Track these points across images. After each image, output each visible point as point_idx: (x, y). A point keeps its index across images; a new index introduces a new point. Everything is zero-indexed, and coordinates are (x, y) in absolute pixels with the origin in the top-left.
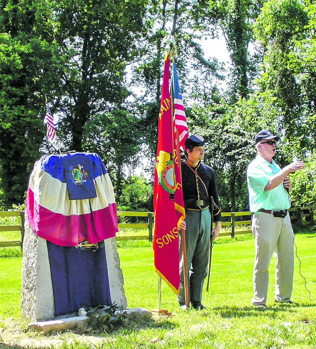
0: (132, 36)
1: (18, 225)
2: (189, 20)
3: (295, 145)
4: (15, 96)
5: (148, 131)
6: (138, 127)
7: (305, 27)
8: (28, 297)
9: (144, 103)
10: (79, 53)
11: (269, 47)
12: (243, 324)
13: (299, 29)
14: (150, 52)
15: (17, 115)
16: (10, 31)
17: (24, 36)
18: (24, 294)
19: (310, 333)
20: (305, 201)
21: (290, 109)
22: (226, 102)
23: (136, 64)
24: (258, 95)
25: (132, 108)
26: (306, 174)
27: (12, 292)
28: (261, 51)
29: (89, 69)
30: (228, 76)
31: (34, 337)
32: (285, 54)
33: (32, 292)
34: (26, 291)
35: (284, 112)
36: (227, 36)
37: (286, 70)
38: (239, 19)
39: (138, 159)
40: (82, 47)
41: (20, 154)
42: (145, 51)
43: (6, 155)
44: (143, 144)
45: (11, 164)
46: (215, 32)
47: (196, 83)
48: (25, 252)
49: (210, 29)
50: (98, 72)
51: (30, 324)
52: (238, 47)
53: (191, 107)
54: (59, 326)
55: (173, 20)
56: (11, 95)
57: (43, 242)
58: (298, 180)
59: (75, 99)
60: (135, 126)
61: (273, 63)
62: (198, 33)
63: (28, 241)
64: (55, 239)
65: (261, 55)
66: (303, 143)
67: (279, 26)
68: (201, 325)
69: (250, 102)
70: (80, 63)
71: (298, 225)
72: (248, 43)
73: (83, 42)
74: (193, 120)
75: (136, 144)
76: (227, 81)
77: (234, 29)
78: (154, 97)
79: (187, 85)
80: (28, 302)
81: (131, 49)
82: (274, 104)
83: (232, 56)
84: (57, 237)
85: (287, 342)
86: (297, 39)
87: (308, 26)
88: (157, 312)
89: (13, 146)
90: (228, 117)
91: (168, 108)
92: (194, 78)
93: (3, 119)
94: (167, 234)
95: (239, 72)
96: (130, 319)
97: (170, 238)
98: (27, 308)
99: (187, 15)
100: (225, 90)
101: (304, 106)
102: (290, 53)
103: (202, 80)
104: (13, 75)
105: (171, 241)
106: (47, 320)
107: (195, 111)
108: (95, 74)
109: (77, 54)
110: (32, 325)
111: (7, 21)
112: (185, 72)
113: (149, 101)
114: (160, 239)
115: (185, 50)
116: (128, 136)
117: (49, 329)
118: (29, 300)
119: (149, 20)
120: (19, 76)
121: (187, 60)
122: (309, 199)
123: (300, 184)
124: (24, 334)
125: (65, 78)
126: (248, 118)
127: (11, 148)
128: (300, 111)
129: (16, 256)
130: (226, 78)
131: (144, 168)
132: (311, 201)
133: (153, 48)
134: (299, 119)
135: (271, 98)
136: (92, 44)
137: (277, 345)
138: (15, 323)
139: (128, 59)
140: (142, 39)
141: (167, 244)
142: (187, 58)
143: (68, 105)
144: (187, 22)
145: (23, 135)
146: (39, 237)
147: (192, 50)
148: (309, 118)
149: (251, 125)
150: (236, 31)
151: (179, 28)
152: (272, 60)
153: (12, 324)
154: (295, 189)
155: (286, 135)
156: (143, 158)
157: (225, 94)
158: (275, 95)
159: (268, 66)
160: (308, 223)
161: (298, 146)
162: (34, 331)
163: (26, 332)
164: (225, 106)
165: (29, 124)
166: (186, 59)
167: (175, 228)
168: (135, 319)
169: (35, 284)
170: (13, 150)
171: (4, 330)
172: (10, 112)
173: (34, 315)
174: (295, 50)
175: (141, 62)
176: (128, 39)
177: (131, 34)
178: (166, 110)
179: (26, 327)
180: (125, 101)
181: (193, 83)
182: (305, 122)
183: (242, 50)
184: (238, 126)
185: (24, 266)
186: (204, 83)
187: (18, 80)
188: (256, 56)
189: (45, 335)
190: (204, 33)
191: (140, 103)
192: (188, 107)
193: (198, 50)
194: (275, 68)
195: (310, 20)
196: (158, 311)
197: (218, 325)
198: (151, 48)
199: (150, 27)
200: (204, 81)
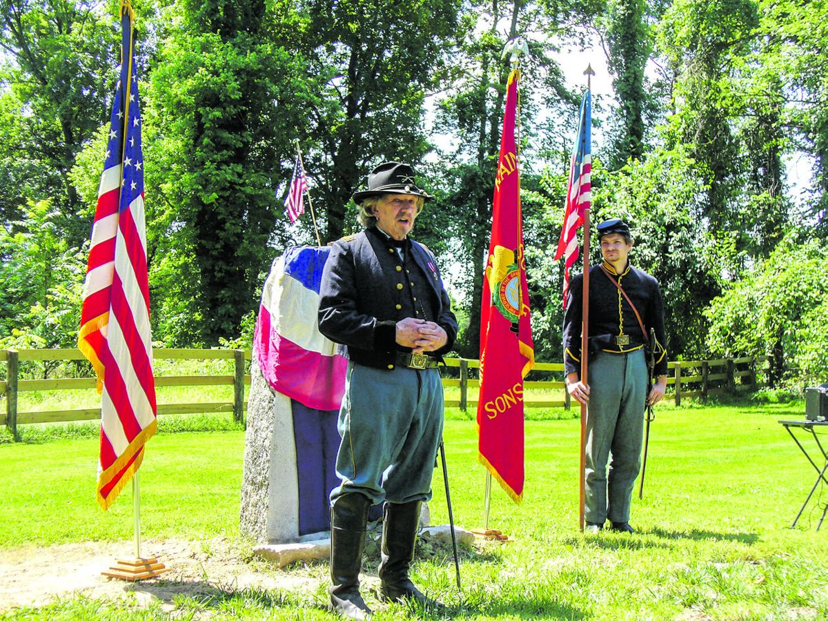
0: (437, 44)
1: (229, 374)
2: (540, 17)
3: (725, 246)
4: (227, 147)
5: (462, 215)
6: (443, 208)
7: (753, 32)
8: (254, 499)
9: (456, 166)
10: (342, 73)
11: (683, 68)
12: (640, 561)
13: (742, 34)
14: (468, 73)
15: (229, 179)
16: (219, 30)
17: (244, 40)
18: (247, 493)
19: (764, 582)
20: (742, 347)
21: (719, 182)
22: (603, 165)
23: (443, 96)
24: (662, 155)
25: (434, 174)
26: (746, 298)
27: (218, 492)
28: (669, 76)
29: (359, 103)
30: (608, 119)
31: (264, 572)
32: (713, 81)
33: (262, 492)
34: (250, 488)
35: (709, 187)
36: (607, 48)
37: (714, 111)
38: (630, 16)
39: (442, 266)
40: (348, 61)
41: (233, 251)
42: (459, 72)
43: (208, 250)
44: (452, 239)
45: (217, 268)
46: (586, 40)
47: (550, 131)
48: (251, 419)
49: (577, 34)
50: (374, 108)
51: (256, 548)
52: (628, 68)
53: (540, 174)
54: (307, 553)
55: (511, 18)
56: (219, 146)
57: (284, 402)
58: (731, 309)
59: (333, 155)
60: (439, 205)
61: (691, 97)
62: (555, 40)
63: (258, 399)
64: (305, 397)
65: (668, 82)
66: (740, 244)
67: (704, 29)
68: (562, 561)
69: (647, 166)
70: (344, 91)
71: (728, 391)
72: (645, 60)
73: (349, 54)
74: (544, 196)
75: (439, 237)
76: (605, 130)
77: (622, 35)
78: (475, 155)
79: (532, 135)
80: (254, 509)
81: (435, 68)
82: (689, 172)
83: (615, 83)
84: (309, 394)
85: (721, 597)
86: (736, 53)
87: (758, 30)
88: (481, 534)
89: (222, 234)
90: (605, 193)
91: (512, 170)
92: (547, 123)
93: (205, 187)
94: (504, 395)
95: (628, 113)
96: (435, 545)
97: (509, 401)
98: (252, 519)
99: (536, 7)
100: (601, 145)
101: (745, 176)
102: (724, 79)
103: (561, 127)
104: (225, 109)
105: (509, 407)
106: (287, 541)
107: (546, 182)
108: (369, 111)
109: (339, 75)
110: (259, 550)
111: (216, 11)
112: (531, 112)
113: (465, 162)
114: (492, 403)
115: (532, 72)
116: (426, 224)
117: (290, 558)
118: (255, 505)
119: (467, 15)
120: (234, 111)
121: (535, 90)
122: (750, 345)
123: (734, 316)
124: (245, 566)
125: (316, 117)
126: (642, 197)
127: (217, 239)
128: (736, 185)
129: (225, 430)
130: (604, 124)
131: (454, 281)
132: (752, 348)
133: (474, 66)
134: (734, 200)
135: (686, 160)
136: (366, 56)
137: (704, 601)
138: (229, 545)
139: (428, 85)
140: (455, 49)
141: (502, 411)
142: (535, 86)
143: (320, 166)
144: (537, 19)
145: (240, 216)
146: (277, 393)
147: (543, 72)
148: (753, 197)
149: (646, 208)
150: (625, 38)
151: (521, 31)
152: (690, 92)
153: (224, 547)
154: (723, 324)
155: (709, 228)
156: (452, 263)
157: (602, 153)
158: (692, 156)
159: (681, 102)
160: (746, 387)
161: (732, 249)
162: (264, 561)
163: (248, 562)
164: (601, 173)
165: (251, 198)
166: (532, 87)
167: (518, 384)
168: (444, 545)
169: (267, 476)
170: (222, 243)
171: (208, 557)
172: (217, 175)
173: (264, 531)
174: (731, 75)
175: (453, 92)
176: (431, 49)
177: (436, 40)
178: (509, 173)
179: (249, 553)
180: (422, 161)
181: (545, 131)
182: (744, 205)
183: (635, 73)
184: (624, 209)
185: (249, 445)
186: (565, 131)
187: (233, 118)
188: (659, 85)
189: (283, 568)
190: (568, 40)
191: (449, 166)
192: (534, 174)
193: (555, 72)
194: (693, 107)
195: (763, 19)
196: (484, 532)
197: (593, 561)
198: (471, 66)
199: (470, 28)
200: (564, 128)
